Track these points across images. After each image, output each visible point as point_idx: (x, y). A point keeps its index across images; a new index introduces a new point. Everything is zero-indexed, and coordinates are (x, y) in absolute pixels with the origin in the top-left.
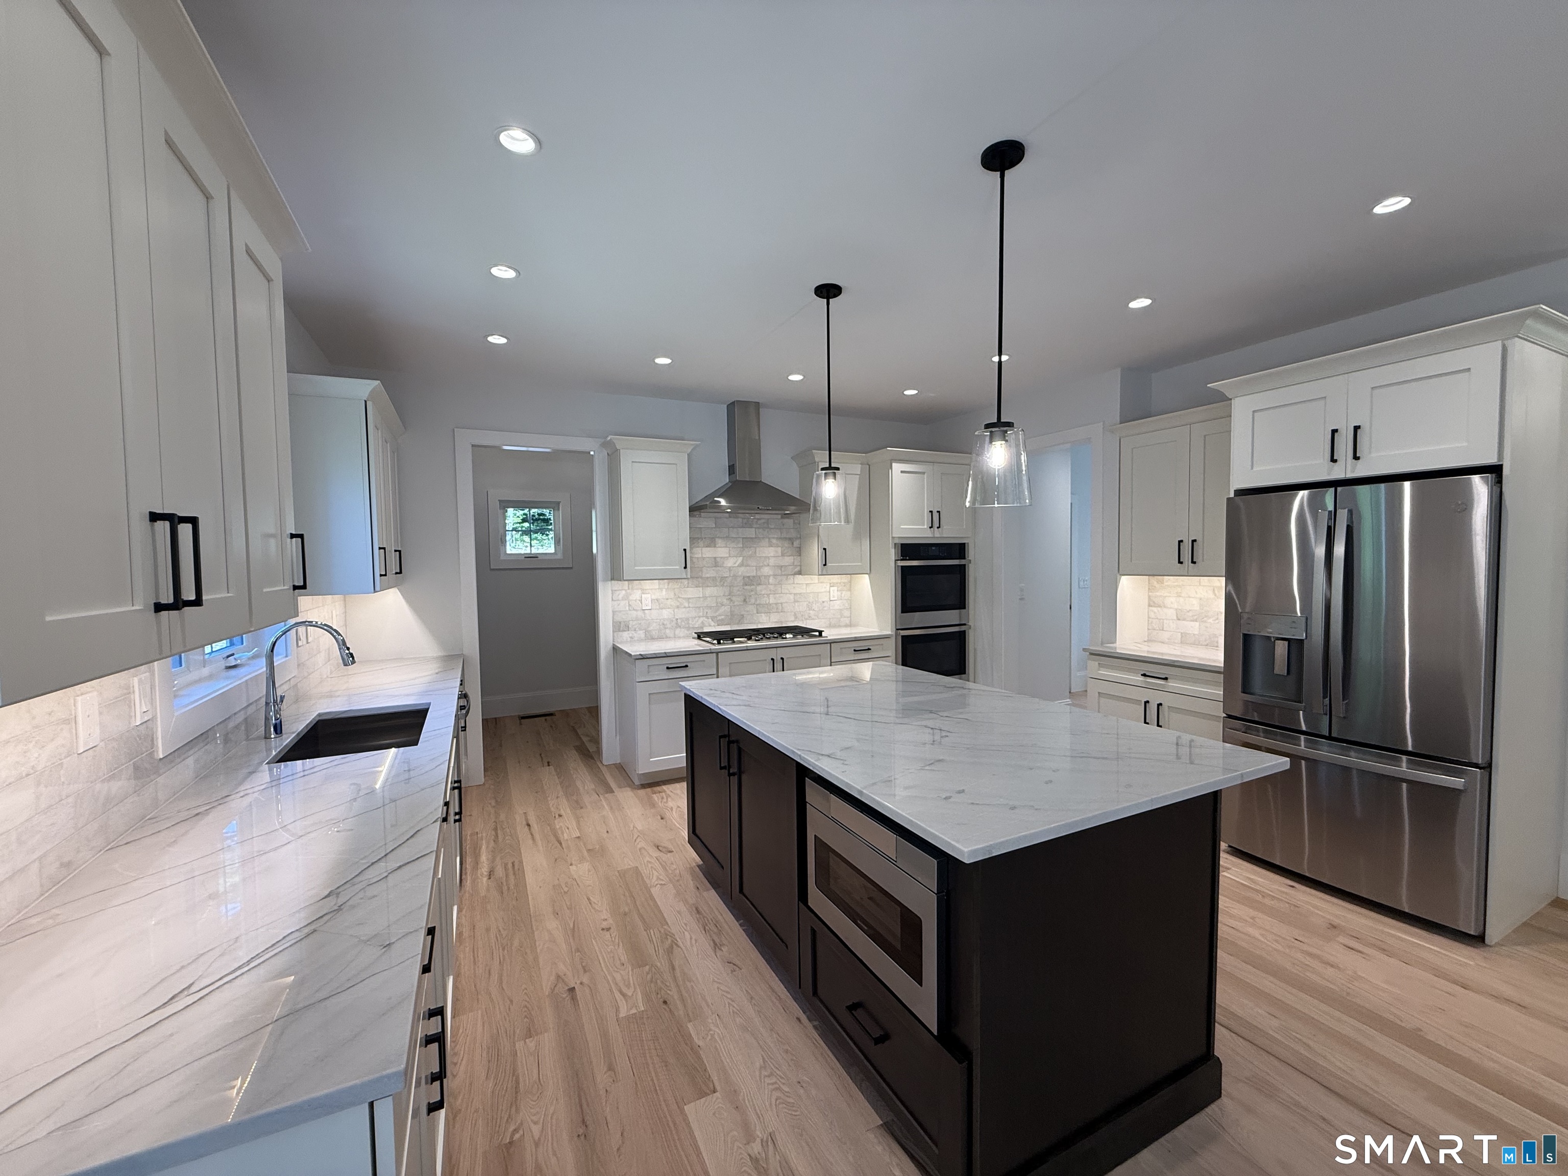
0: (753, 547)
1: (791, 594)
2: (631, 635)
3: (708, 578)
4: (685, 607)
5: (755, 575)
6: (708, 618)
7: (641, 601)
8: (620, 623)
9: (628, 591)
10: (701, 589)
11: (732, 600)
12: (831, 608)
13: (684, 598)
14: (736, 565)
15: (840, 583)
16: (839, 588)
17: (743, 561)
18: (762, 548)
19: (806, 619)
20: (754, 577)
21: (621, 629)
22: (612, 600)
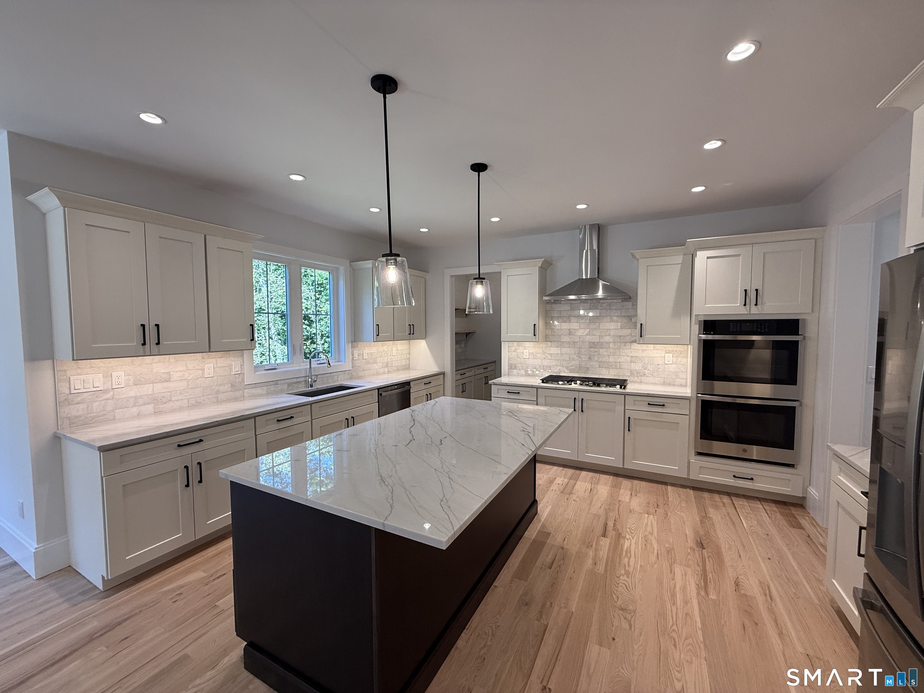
0: (598, 322)
1: (628, 356)
2: (517, 372)
3: (564, 342)
4: (549, 359)
5: (598, 341)
6: (563, 367)
7: (523, 353)
8: (512, 364)
9: (516, 347)
10: (559, 348)
11: (580, 357)
12: (666, 370)
13: (548, 354)
14: (585, 334)
15: (676, 351)
16: (675, 355)
17: (589, 332)
18: (604, 323)
19: (642, 376)
20: (598, 342)
21: (512, 368)
22: (508, 352)
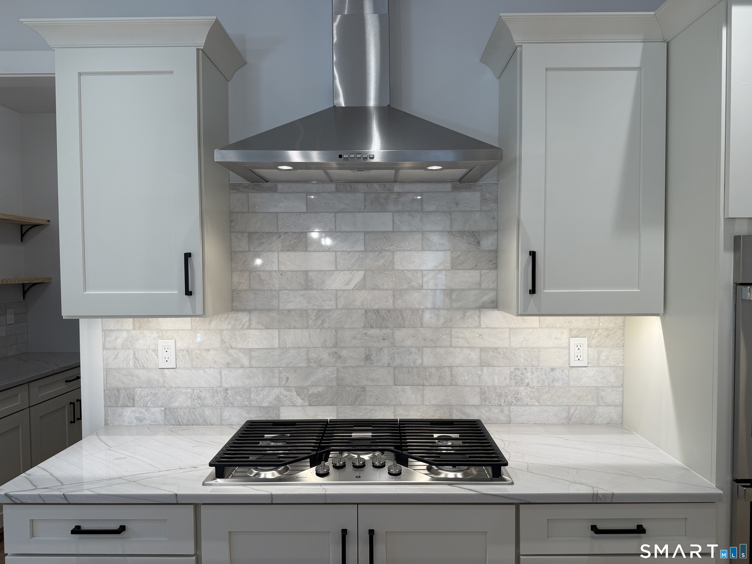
0: (389, 251)
1: (471, 348)
2: (137, 415)
3: (289, 311)
4: (242, 367)
5: (390, 306)
6: (288, 388)
7: (155, 351)
8: (118, 390)
9: (133, 332)
10: (275, 333)
11: (340, 357)
12: (572, 383)
13: (240, 350)
14: (351, 286)
15: (596, 330)
16: (594, 342)
17: (364, 278)
18: (407, 253)
19: (510, 404)
20: (389, 311)
21: (120, 403)
22: (104, 348)
